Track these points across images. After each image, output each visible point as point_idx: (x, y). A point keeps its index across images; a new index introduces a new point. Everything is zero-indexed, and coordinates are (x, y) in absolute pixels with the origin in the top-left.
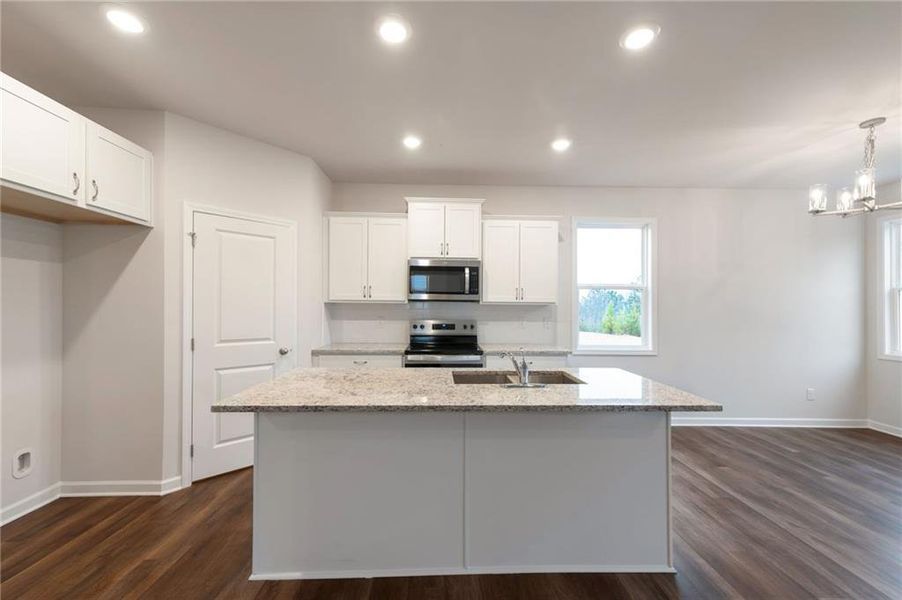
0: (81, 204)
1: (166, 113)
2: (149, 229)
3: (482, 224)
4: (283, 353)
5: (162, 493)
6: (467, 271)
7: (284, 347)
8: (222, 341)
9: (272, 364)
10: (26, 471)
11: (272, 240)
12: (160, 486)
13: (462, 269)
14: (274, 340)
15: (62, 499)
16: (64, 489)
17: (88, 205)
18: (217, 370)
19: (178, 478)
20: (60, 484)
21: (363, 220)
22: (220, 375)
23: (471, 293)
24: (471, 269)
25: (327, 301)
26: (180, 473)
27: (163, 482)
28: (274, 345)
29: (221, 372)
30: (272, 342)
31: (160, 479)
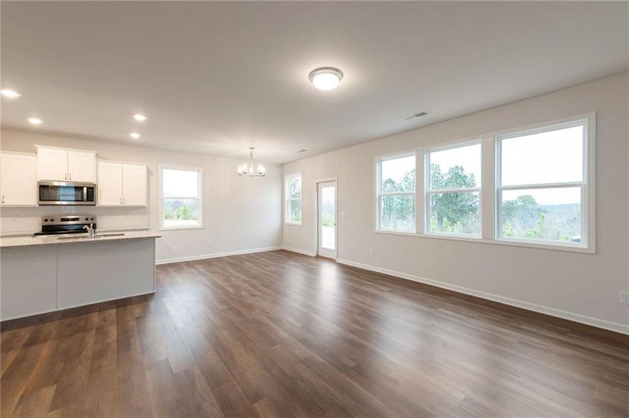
3: (97, 164)
6: (85, 189)
13: (82, 188)
23: (88, 200)
24: (88, 188)
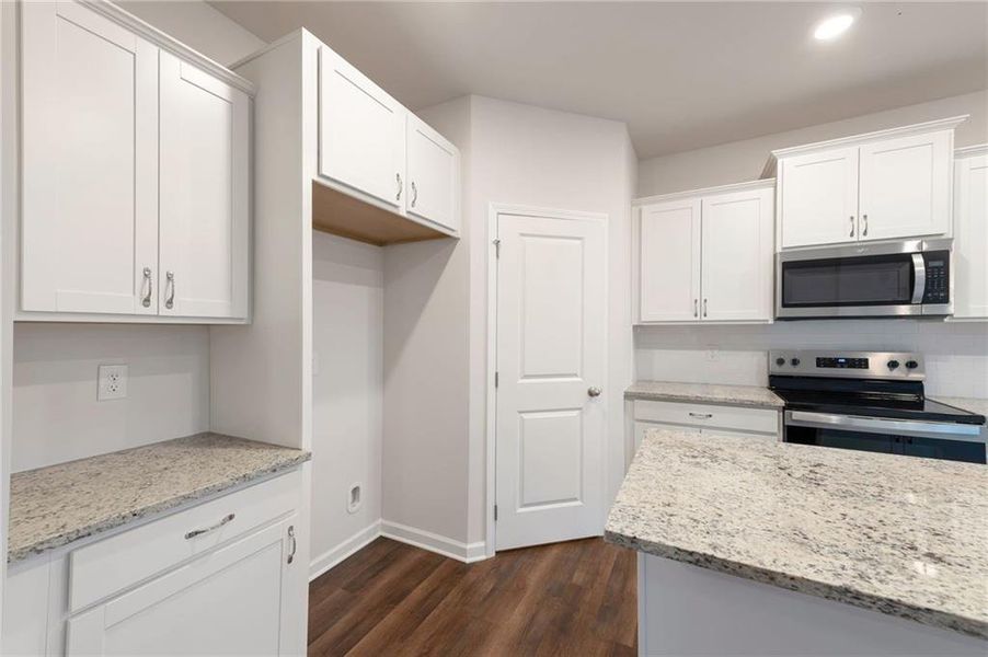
0: (403, 213)
1: (473, 97)
2: (456, 239)
3: (955, 165)
4: (591, 394)
5: (468, 560)
6: (919, 261)
7: (594, 387)
8: (526, 377)
9: (580, 409)
10: (358, 504)
11: (578, 242)
12: (465, 550)
14: (581, 377)
15: (382, 540)
16: (384, 527)
17: (409, 212)
18: (520, 412)
19: (482, 544)
20: (380, 521)
21: (694, 202)
22: (523, 419)
23: (926, 300)
24: (929, 257)
25: (636, 324)
26: (484, 538)
27: (469, 546)
28: (581, 384)
29: (525, 416)
30: (579, 379)
31: (465, 541)
